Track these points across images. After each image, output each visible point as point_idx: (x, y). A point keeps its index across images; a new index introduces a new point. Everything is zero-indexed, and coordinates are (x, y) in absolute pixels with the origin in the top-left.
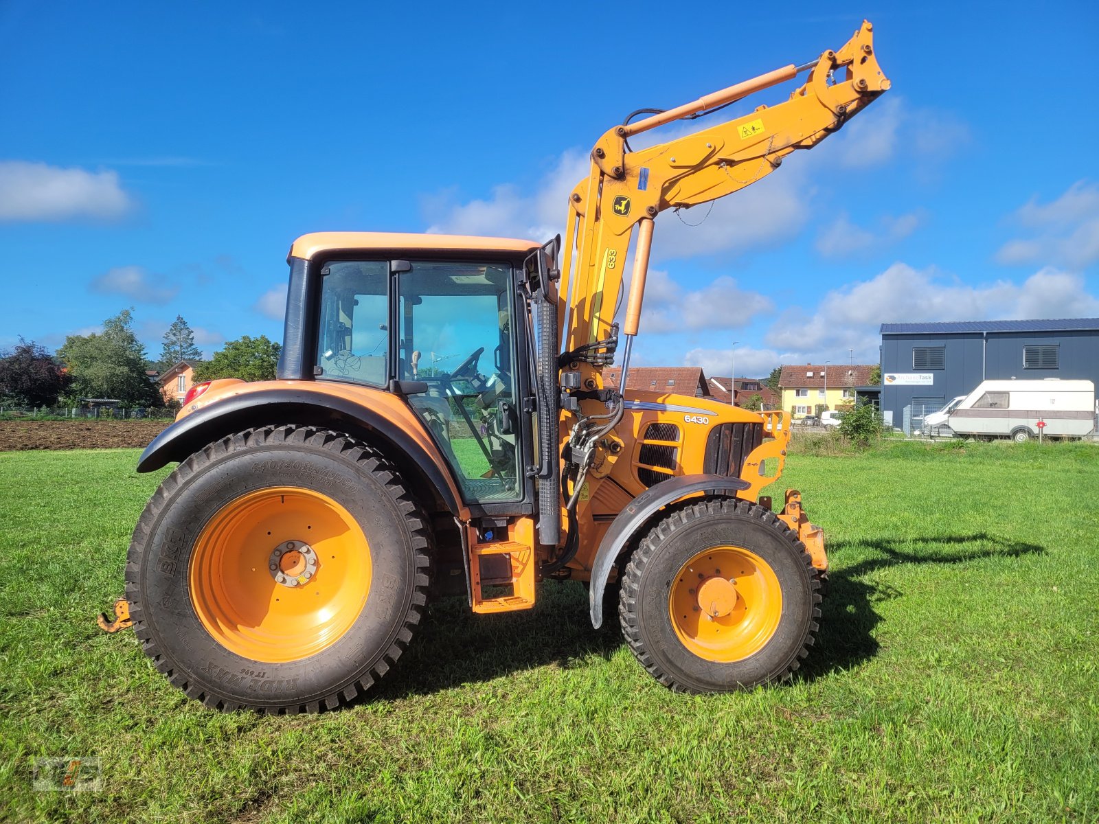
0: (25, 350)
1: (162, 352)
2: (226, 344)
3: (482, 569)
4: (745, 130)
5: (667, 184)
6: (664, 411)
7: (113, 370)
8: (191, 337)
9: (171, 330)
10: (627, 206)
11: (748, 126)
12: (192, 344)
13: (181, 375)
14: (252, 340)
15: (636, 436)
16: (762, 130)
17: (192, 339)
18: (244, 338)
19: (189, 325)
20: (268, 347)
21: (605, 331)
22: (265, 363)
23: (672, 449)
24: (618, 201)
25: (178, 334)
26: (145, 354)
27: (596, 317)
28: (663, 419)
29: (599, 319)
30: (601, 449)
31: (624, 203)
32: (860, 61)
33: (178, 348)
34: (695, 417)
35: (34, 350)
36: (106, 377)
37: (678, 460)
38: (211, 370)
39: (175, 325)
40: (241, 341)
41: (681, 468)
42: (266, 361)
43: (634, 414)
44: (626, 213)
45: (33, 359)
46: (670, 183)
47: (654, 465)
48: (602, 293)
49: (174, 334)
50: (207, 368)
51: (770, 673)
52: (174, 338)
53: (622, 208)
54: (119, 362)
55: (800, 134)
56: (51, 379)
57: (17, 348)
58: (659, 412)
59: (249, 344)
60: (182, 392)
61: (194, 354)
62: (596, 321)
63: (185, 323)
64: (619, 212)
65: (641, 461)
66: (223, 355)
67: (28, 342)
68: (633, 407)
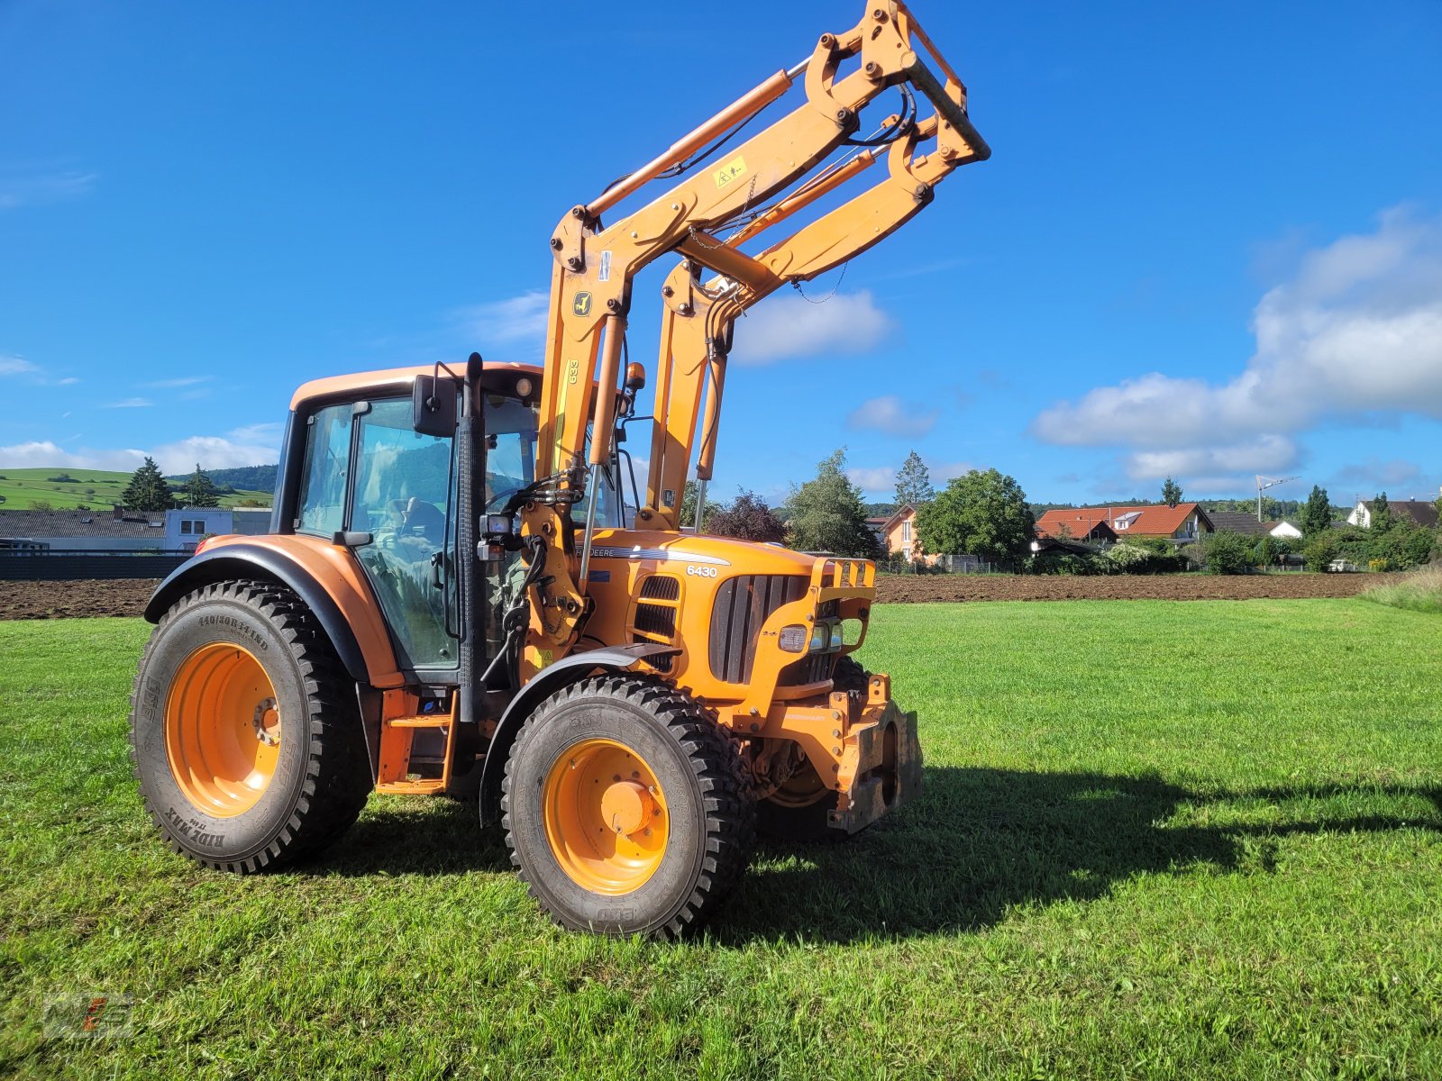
0: (744, 501)
1: (896, 494)
2: (949, 481)
3: (415, 745)
4: (722, 175)
5: (632, 267)
6: (664, 560)
7: (826, 519)
8: (925, 475)
9: (905, 468)
10: (588, 303)
11: (726, 170)
12: (926, 484)
13: (906, 521)
14: (980, 474)
15: (630, 592)
16: (744, 170)
17: (927, 477)
18: (971, 473)
19: (922, 462)
20: (999, 482)
21: (567, 461)
22: (995, 503)
23: (672, 610)
24: (578, 300)
25: (911, 472)
26: (862, 499)
27: (558, 445)
28: (662, 571)
29: (561, 447)
30: (559, 609)
31: (585, 300)
32: (871, 35)
33: (912, 490)
34: (700, 568)
35: (753, 500)
36: (819, 526)
37: (676, 626)
38: (932, 514)
39: (908, 463)
40: (967, 476)
41: (680, 636)
42: (995, 500)
43: (631, 565)
44: (586, 312)
45: (752, 510)
46: (636, 266)
47: (649, 630)
48: (564, 415)
49: (908, 473)
50: (929, 512)
51: (652, 919)
52: (907, 478)
53: (583, 307)
54: (832, 509)
55: (792, 163)
56: (767, 530)
57: (737, 499)
58: (659, 562)
59: (976, 479)
60: (908, 541)
61: (929, 495)
62: (557, 450)
63: (919, 460)
64: (579, 312)
65: (638, 626)
66: (946, 495)
67: (747, 492)
68: (632, 556)
